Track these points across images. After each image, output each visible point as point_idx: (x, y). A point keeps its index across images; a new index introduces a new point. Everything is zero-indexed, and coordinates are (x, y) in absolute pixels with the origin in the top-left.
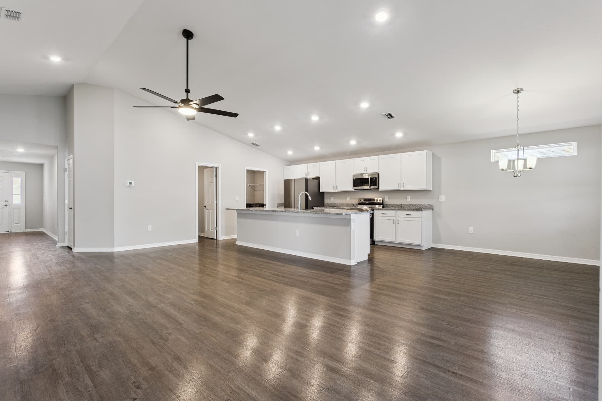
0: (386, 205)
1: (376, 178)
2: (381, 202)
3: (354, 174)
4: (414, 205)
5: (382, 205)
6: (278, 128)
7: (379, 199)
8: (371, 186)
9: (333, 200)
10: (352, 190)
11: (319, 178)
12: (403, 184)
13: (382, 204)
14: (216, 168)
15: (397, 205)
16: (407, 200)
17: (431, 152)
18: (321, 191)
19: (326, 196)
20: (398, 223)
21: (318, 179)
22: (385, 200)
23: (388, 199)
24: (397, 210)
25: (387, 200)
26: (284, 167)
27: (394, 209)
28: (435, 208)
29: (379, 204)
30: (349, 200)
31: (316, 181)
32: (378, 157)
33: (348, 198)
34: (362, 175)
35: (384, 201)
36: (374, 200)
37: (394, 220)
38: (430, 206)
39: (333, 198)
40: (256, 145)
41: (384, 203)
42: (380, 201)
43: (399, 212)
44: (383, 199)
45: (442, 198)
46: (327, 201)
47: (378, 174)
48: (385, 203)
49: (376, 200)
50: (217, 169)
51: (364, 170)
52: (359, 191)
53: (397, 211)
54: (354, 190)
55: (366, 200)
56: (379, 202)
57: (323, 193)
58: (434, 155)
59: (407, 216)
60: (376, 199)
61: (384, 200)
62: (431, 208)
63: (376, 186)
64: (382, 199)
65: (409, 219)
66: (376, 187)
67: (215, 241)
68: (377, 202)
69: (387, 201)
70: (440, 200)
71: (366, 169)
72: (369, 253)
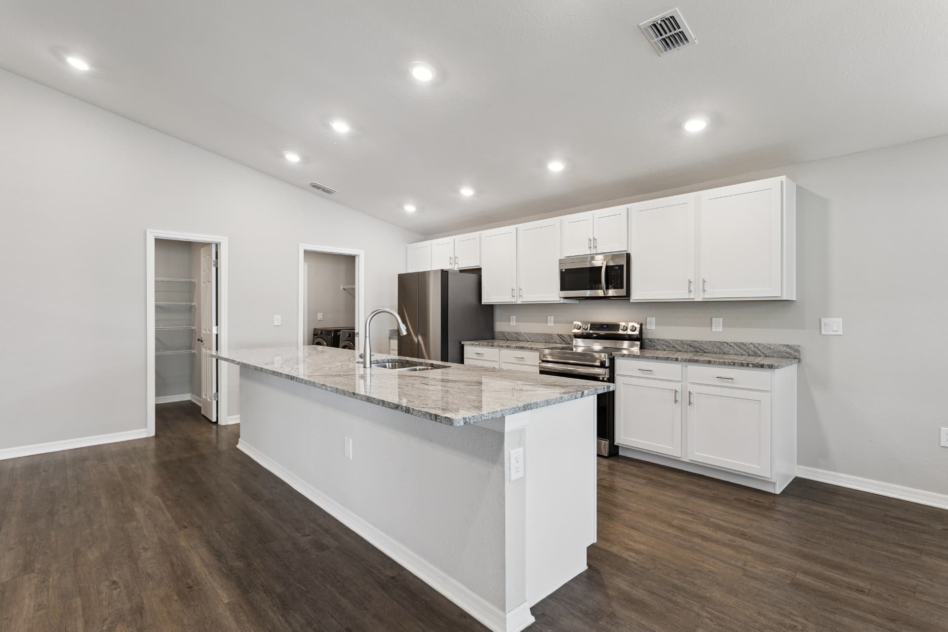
0: (651, 340)
1: (623, 266)
2: (637, 332)
3: (563, 258)
4: (735, 343)
5: (638, 343)
6: (341, 127)
7: (631, 324)
8: (607, 288)
9: (514, 324)
10: (558, 299)
11: (480, 269)
12: (704, 281)
13: (639, 338)
14: (217, 245)
15: (682, 342)
16: (714, 329)
17: (795, 184)
18: (485, 300)
19: (498, 314)
20: (690, 403)
21: (477, 271)
22: (648, 327)
23: (657, 324)
24: (685, 361)
25: (653, 327)
26: (408, 245)
27: (677, 360)
28: (806, 357)
29: (630, 338)
30: (552, 325)
31: (473, 277)
32: (628, 209)
33: (551, 318)
34: (583, 258)
35: (644, 331)
36: (616, 327)
37: (676, 391)
38: (788, 350)
39: (513, 318)
40: (324, 190)
41: (644, 336)
42: (632, 330)
43: (693, 369)
44: (641, 325)
45: (834, 325)
46: (500, 326)
47: (628, 256)
48: (647, 335)
49: (621, 327)
50: (219, 245)
51: (590, 244)
52: (577, 302)
53: (684, 364)
54: (562, 301)
55: (594, 326)
56: (629, 332)
57: (491, 308)
58: (801, 192)
59: (718, 382)
60: (623, 324)
61: (644, 327)
62: (791, 355)
63: (622, 288)
64: (638, 326)
65: (725, 392)
66: (623, 292)
67: (214, 427)
68: (625, 333)
69: (655, 329)
70: (823, 332)
71: (593, 242)
72: (593, 539)
